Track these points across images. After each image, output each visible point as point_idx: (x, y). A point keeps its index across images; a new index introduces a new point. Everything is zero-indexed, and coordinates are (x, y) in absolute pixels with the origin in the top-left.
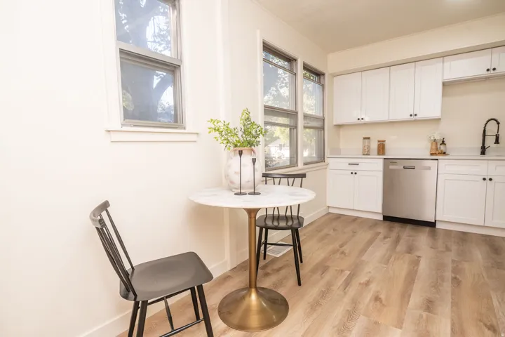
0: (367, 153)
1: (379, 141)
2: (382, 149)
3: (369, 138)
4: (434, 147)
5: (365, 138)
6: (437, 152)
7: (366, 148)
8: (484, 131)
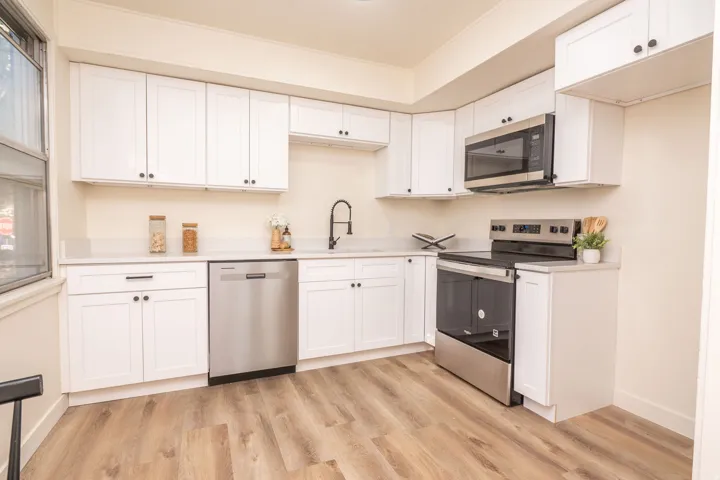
0: (158, 248)
1: (184, 225)
2: (190, 241)
3: (162, 218)
4: (276, 238)
5: (152, 218)
6: (283, 246)
7: (157, 238)
8: (332, 216)
